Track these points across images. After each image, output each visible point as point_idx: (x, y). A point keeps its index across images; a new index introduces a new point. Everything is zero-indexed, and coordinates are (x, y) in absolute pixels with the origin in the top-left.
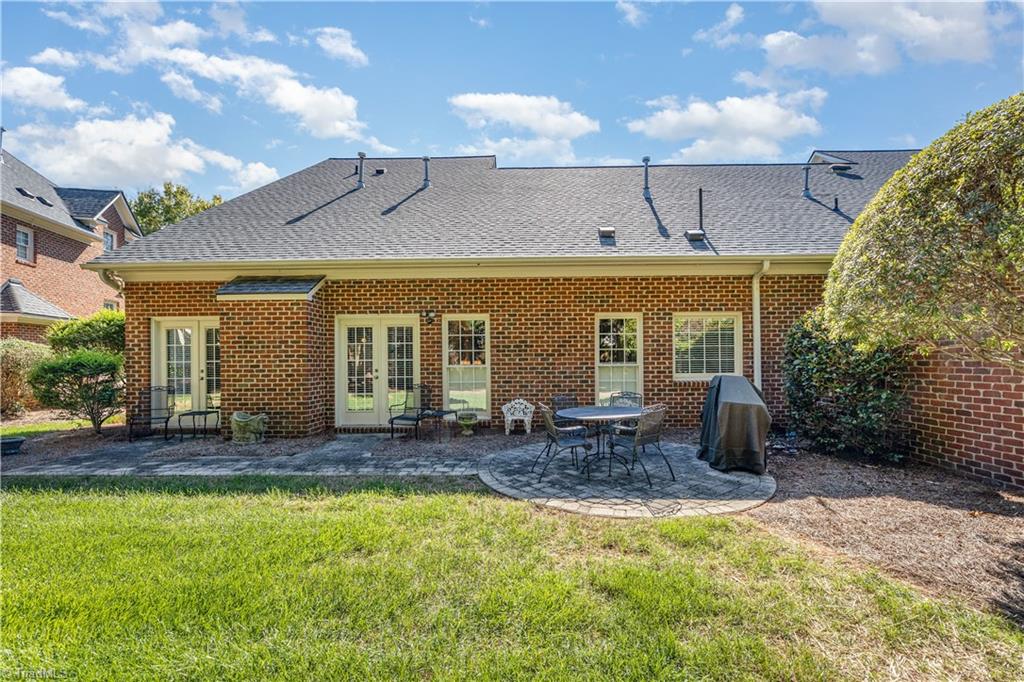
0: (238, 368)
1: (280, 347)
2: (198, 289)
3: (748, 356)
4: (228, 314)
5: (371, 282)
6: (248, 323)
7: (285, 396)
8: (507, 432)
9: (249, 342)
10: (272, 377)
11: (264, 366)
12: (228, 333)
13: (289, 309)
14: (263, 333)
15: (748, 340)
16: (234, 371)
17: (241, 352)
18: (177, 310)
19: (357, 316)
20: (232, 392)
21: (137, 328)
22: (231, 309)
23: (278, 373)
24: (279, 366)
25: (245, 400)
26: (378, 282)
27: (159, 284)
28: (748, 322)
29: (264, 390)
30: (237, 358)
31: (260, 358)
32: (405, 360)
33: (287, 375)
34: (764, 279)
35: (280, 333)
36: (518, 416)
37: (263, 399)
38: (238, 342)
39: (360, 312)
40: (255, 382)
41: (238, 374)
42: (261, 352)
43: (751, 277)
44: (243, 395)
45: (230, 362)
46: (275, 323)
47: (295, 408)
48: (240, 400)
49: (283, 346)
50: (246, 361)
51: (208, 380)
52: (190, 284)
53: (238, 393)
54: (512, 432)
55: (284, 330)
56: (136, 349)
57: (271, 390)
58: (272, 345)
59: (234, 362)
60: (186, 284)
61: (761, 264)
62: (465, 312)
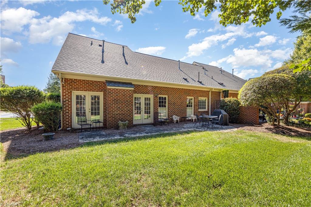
0: (114, 108)
1: (126, 102)
2: (91, 83)
3: (208, 106)
4: (111, 92)
5: (143, 85)
6: (117, 95)
7: (127, 116)
8: (175, 123)
9: (117, 101)
10: (124, 111)
11: (121, 108)
12: (111, 98)
13: (129, 92)
14: (121, 98)
15: (208, 103)
16: (112, 109)
17: (115, 104)
18: (83, 89)
19: (139, 94)
20: (112, 115)
21: (67, 94)
22: (112, 91)
23: (125, 110)
24: (126, 108)
25: (116, 117)
26: (144, 86)
27: (76, 80)
28: (208, 100)
29: (121, 114)
30: (113, 105)
31: (120, 105)
32: (148, 106)
33: (128, 110)
34: (212, 92)
35: (126, 98)
36: (177, 119)
37: (121, 117)
38: (114, 101)
39: (140, 93)
40: (119, 112)
41: (114, 110)
42: (121, 104)
43: (209, 91)
44: (115, 116)
45: (111, 106)
46: (125, 96)
47: (130, 119)
48: (114, 117)
49: (127, 102)
50: (116, 106)
51: (91, 112)
52: (88, 81)
53: (114, 116)
54: (176, 123)
55: (127, 98)
56: (67, 102)
57: (124, 114)
58: (124, 102)
59: (113, 106)
60: (87, 81)
61: (212, 89)
62: (163, 95)
